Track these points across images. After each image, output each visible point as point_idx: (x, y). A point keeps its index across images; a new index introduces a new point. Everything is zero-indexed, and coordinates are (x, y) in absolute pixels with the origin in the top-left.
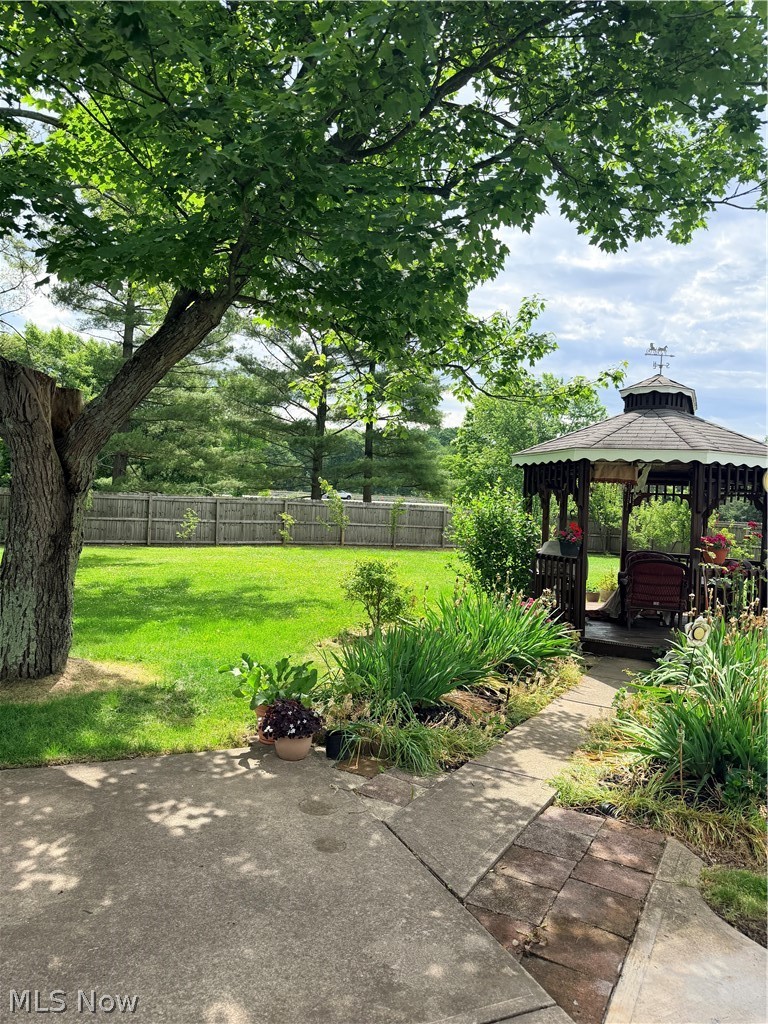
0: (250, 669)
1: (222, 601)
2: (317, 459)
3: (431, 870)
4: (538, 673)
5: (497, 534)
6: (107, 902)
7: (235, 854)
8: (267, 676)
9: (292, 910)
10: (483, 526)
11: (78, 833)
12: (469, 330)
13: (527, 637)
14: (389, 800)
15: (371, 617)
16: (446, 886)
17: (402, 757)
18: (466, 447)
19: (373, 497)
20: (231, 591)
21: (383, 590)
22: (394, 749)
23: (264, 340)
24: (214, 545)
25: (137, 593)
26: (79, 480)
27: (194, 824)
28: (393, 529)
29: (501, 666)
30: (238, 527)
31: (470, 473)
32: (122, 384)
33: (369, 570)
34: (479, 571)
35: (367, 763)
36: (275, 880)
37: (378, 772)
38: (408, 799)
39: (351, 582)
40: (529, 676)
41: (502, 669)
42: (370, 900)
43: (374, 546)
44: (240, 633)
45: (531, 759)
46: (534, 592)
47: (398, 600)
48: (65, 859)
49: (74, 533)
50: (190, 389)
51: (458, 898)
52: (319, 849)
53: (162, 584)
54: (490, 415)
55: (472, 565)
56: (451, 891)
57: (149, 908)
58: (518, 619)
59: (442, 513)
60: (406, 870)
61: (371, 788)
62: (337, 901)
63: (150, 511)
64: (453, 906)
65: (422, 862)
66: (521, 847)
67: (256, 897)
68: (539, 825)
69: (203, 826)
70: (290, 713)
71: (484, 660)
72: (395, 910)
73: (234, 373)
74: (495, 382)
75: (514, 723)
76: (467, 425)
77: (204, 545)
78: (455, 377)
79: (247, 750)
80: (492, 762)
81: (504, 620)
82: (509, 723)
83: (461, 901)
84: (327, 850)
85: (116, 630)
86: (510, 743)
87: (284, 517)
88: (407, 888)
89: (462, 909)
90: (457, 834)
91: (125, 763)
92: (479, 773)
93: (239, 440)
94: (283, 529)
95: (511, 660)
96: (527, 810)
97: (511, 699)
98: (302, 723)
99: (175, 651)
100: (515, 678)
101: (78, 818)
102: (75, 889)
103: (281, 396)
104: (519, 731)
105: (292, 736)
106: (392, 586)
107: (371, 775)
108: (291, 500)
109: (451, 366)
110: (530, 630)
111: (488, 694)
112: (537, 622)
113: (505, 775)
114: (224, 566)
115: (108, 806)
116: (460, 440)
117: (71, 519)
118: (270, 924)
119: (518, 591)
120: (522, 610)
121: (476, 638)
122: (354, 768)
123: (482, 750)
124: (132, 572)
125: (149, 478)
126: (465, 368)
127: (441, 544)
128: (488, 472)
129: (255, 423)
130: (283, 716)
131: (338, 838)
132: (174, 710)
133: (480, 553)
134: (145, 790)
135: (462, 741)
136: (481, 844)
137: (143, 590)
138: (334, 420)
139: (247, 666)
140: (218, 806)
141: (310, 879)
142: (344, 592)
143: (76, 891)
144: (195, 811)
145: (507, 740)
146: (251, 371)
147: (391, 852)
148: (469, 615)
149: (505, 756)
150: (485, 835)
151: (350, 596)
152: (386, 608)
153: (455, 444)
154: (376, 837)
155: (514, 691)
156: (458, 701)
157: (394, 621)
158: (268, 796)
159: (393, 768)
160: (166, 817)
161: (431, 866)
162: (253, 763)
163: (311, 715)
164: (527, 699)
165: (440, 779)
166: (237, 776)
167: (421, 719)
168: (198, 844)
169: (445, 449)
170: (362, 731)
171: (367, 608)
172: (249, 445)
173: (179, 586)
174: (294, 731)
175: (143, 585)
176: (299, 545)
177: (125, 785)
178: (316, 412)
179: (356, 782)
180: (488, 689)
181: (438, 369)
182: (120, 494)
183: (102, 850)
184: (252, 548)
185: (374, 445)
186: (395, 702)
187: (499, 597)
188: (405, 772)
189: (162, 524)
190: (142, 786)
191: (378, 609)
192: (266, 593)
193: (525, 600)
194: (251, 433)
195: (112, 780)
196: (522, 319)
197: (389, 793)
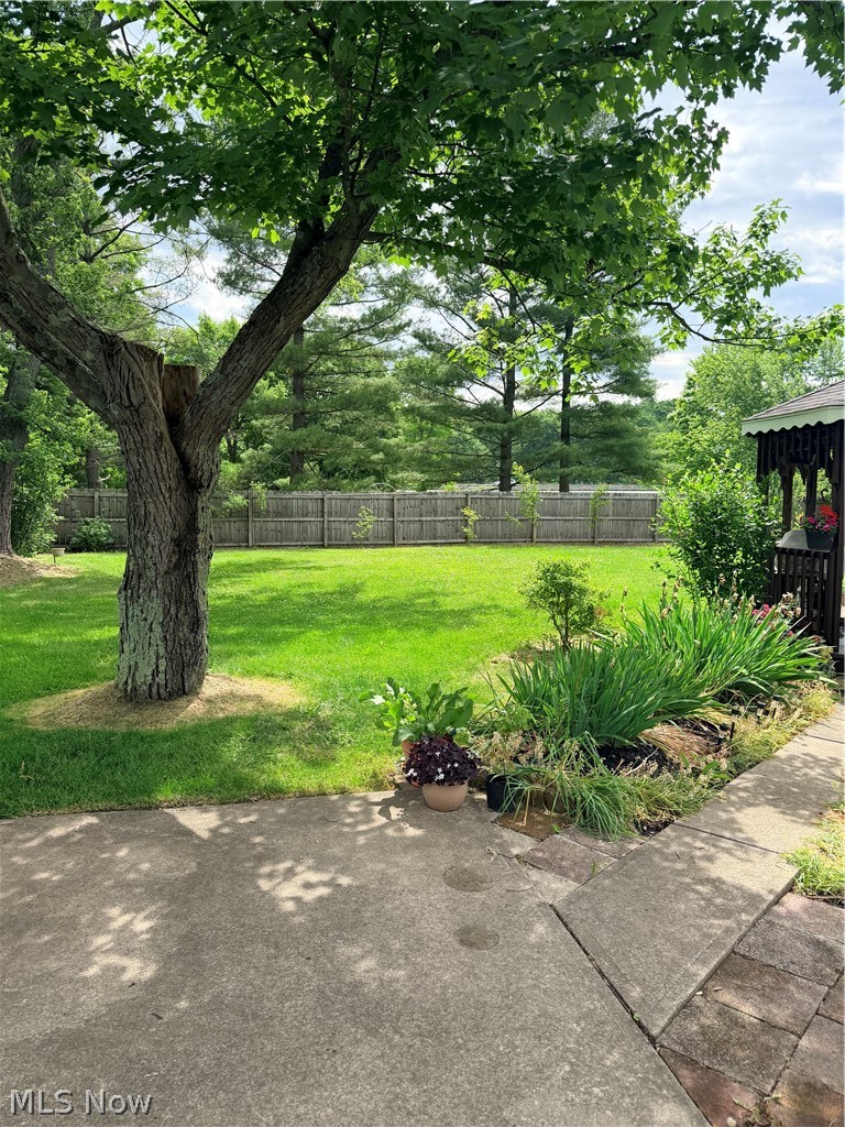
0: (396, 695)
1: (392, 607)
2: (505, 446)
3: (611, 986)
4: (774, 702)
5: (721, 524)
6: (183, 1004)
7: (353, 942)
8: (415, 705)
9: (414, 1035)
10: (702, 515)
11: (173, 899)
12: (673, 250)
13: (760, 657)
14: (563, 873)
15: (558, 629)
16: (632, 1014)
17: (584, 813)
18: (686, 421)
19: (571, 486)
20: (403, 598)
21: (572, 597)
22: (574, 803)
23: (442, 310)
24: (393, 545)
25: (304, 600)
26: (200, 474)
27: (310, 896)
28: (594, 522)
29: (723, 693)
30: (417, 526)
31: (692, 452)
32: (238, 355)
33: (554, 572)
34: (697, 571)
35: (540, 819)
36: (398, 986)
37: (551, 832)
38: (586, 873)
39: (533, 586)
40: (761, 707)
41: (724, 697)
42: (523, 1029)
43: (572, 543)
44: (406, 645)
45: (761, 822)
46: (770, 596)
47: (591, 608)
48: (148, 936)
49: (201, 536)
50: (368, 374)
51: (648, 1035)
52: (462, 942)
53: (330, 589)
54: (716, 382)
55: (688, 564)
56: (639, 1024)
57: (232, 1017)
58: (748, 631)
59: (655, 502)
60: (577, 984)
61: (540, 854)
62: (477, 1026)
63: (326, 510)
64: (640, 1049)
65: (600, 972)
66: (744, 956)
67: (372, 1013)
68: (771, 924)
69: (321, 899)
70: (438, 754)
71: (700, 687)
72: (556, 1048)
73: (411, 352)
74: (716, 322)
75: (738, 769)
76: (688, 395)
77: (382, 546)
78: (661, 319)
79: (390, 794)
80: (707, 824)
81: (729, 634)
82: (733, 770)
83: (653, 1040)
84: (471, 945)
85: (273, 640)
86: (733, 798)
87: (466, 512)
88: (576, 1014)
89: (653, 1054)
90: (652, 932)
91: (245, 806)
92: (687, 839)
93: (421, 430)
94: (466, 526)
95: (737, 686)
96: (753, 899)
97: (736, 737)
98: (452, 767)
99: (330, 666)
100: (742, 709)
101: (177, 879)
102: (151, 980)
103: (463, 373)
104: (746, 780)
105: (440, 782)
106: (583, 592)
107: (542, 836)
108: (475, 493)
109: (658, 304)
110: (764, 647)
111: (706, 729)
112: (774, 636)
113: (725, 844)
114: (399, 568)
115: (214, 866)
116: (679, 414)
117: (195, 519)
118: (382, 1056)
119: (748, 596)
120: (754, 621)
121: (689, 657)
122: (521, 824)
123: (694, 806)
124: (302, 576)
125: (329, 475)
126: (674, 305)
127: (653, 538)
128: (715, 450)
129: (435, 408)
130: (430, 757)
131: (488, 927)
132: (313, 739)
133: (699, 548)
134: (261, 844)
135: (666, 794)
136: (685, 949)
137: (310, 596)
138: (525, 399)
139: (393, 693)
140: (343, 871)
141: (445, 988)
142: (524, 600)
143: (152, 984)
144: (314, 877)
145: (728, 792)
146: (430, 348)
147: (558, 953)
148: (679, 628)
149: (724, 815)
150: (693, 936)
151: (532, 604)
152: (577, 618)
153: (672, 418)
154: (540, 928)
155: (741, 725)
156: (663, 739)
157: (587, 632)
158: (406, 860)
159: (572, 827)
160: (279, 884)
161: (612, 979)
162: (395, 812)
163: (464, 757)
164: (758, 737)
165: (633, 847)
166: (372, 830)
167: (611, 764)
168: (309, 925)
169: (660, 425)
170: (533, 775)
171: (553, 617)
172: (431, 433)
173: (347, 591)
174: (442, 776)
175: (311, 591)
176: (485, 543)
177: (240, 837)
178: (503, 391)
179: (521, 844)
180: (704, 723)
181: (639, 310)
182: (295, 493)
183: (194, 926)
184: (433, 548)
185: (572, 424)
186: (575, 742)
187: (722, 604)
188: (587, 834)
189: (338, 524)
190: (258, 840)
191: (567, 619)
192: (441, 599)
193: (758, 607)
194: (433, 420)
195: (226, 830)
196: (754, 235)
197: (564, 863)
